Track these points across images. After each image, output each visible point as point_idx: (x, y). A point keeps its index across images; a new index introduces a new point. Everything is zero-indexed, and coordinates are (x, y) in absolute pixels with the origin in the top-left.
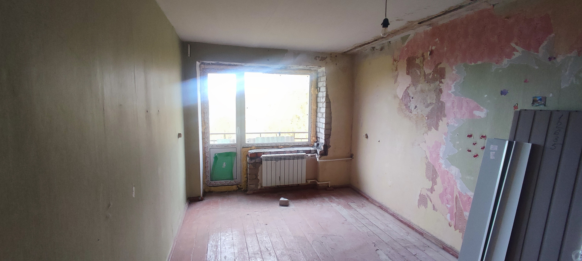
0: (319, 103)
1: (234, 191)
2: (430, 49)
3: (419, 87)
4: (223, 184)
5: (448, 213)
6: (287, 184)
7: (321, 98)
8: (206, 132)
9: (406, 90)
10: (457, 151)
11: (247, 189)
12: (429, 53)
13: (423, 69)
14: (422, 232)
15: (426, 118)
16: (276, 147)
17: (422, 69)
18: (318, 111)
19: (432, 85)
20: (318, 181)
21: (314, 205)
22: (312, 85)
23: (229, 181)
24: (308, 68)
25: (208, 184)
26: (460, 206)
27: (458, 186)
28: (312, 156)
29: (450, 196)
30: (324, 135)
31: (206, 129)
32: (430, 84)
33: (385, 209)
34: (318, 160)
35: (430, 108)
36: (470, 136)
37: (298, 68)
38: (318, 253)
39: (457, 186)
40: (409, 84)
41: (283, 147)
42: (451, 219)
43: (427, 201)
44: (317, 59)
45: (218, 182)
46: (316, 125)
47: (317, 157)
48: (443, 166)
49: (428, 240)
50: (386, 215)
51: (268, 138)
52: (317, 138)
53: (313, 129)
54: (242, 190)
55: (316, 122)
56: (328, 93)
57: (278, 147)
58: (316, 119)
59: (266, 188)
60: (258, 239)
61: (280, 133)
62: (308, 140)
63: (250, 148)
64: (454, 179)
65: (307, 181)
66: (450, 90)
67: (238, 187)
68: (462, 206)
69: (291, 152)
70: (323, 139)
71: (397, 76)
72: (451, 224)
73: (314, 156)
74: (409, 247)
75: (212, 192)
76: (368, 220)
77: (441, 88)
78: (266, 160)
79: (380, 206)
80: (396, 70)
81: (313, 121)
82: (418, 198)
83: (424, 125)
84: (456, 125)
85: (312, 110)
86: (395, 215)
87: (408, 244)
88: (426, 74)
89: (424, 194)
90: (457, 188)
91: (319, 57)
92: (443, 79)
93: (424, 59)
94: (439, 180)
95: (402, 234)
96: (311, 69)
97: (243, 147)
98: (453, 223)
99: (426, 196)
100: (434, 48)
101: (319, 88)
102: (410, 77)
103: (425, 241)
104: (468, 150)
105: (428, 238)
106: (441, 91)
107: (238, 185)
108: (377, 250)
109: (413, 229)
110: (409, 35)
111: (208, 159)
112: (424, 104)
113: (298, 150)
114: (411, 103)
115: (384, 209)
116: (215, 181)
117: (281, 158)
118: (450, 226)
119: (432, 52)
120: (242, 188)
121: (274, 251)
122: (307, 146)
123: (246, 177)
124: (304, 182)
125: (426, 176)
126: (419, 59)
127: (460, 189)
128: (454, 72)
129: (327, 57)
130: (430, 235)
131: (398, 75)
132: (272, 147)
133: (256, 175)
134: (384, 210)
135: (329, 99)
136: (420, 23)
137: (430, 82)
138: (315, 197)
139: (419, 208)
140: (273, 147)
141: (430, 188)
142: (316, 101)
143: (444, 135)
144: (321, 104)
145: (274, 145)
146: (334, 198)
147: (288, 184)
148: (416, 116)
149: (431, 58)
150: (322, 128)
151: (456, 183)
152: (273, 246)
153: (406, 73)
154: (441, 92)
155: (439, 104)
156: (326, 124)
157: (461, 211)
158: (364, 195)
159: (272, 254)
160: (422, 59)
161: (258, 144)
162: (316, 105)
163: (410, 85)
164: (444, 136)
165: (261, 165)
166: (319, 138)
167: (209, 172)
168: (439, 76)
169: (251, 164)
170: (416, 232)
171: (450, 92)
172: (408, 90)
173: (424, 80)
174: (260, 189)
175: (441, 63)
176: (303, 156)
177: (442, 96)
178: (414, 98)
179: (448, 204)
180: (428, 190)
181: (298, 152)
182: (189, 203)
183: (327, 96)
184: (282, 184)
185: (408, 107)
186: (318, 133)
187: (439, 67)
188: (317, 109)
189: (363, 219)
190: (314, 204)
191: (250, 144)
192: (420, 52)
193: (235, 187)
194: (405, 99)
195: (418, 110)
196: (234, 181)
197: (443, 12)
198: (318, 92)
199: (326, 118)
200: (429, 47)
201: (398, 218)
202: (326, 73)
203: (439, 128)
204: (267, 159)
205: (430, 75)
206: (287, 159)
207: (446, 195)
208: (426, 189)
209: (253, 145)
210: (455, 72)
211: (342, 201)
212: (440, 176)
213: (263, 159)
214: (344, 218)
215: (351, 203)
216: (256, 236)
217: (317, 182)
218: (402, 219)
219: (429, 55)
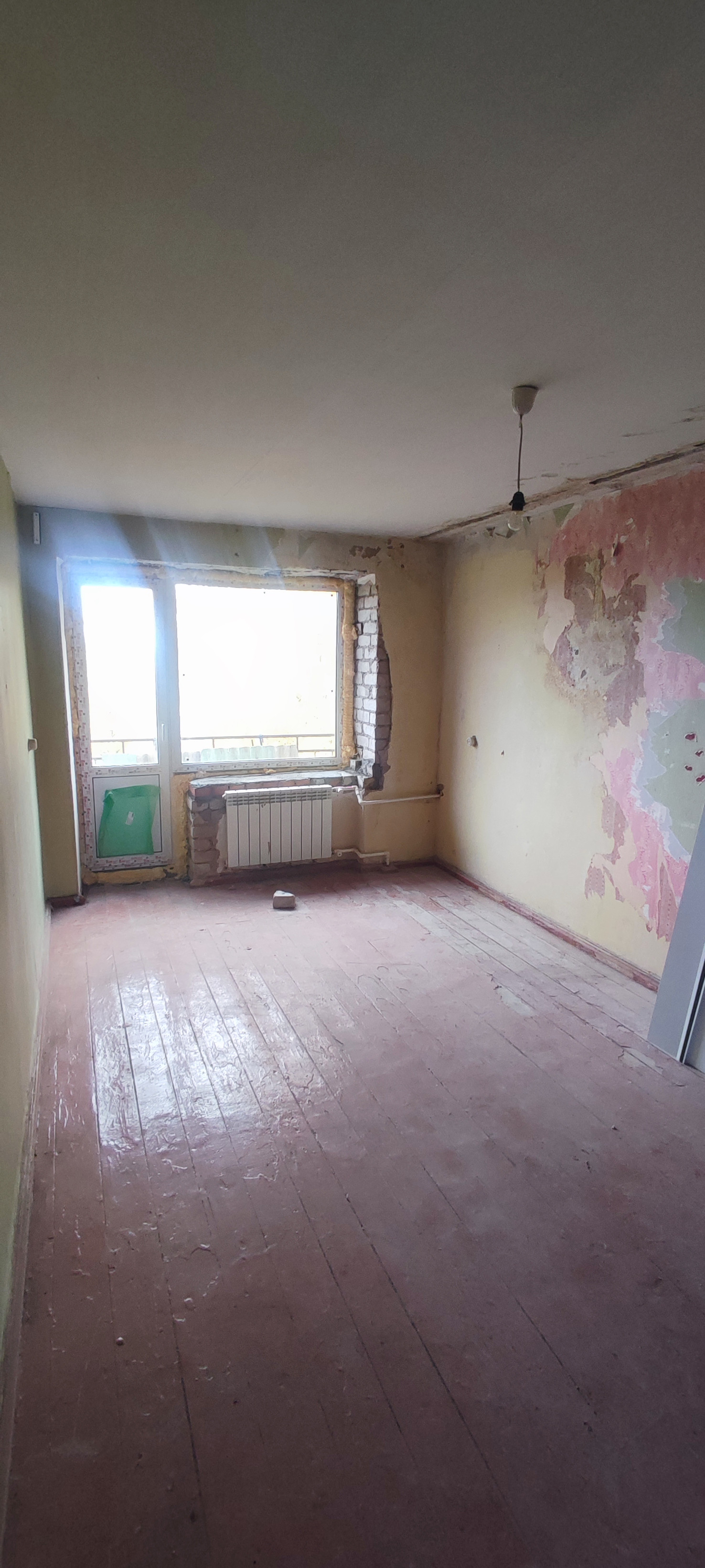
0: (360, 662)
1: (156, 880)
2: (616, 542)
3: (593, 626)
4: (129, 865)
5: (646, 903)
6: (286, 859)
7: (366, 650)
8: (81, 737)
9: (563, 633)
10: (666, 770)
11: (187, 876)
12: (613, 551)
13: (600, 586)
14: (593, 949)
15: (605, 698)
16: (258, 771)
17: (597, 587)
18: (359, 681)
19: (617, 623)
20: (360, 851)
21: (355, 905)
22: (342, 618)
23: (144, 857)
24: (332, 575)
25: (91, 866)
26: (669, 887)
27: (666, 842)
28: (345, 792)
29: (650, 867)
30: (374, 741)
31: (80, 729)
32: (614, 622)
33: (515, 908)
34: (360, 801)
35: (614, 675)
36: (691, 737)
37: (309, 574)
38: (371, 1000)
39: (664, 843)
40: (570, 621)
41: (275, 771)
42: (652, 914)
43: (604, 882)
44: (357, 552)
45: (116, 861)
46: (353, 716)
47: (359, 793)
48: (638, 803)
49: (604, 964)
50: (518, 918)
51: (233, 749)
52: (356, 747)
53: (347, 727)
54: (176, 878)
55: (354, 708)
56: (383, 638)
57: (261, 771)
58: (354, 702)
59: (235, 871)
60: (235, 979)
61: (261, 737)
62: (334, 753)
63: (193, 775)
64: (658, 829)
65: (335, 851)
66: (655, 636)
67: (165, 871)
68: (671, 886)
69: (295, 783)
70: (371, 750)
71: (544, 600)
72: (650, 926)
73: (351, 791)
74: (564, 979)
75: (103, 885)
76: (478, 932)
77: (637, 630)
78: (236, 803)
79: (503, 902)
80: (543, 586)
81: (345, 706)
82: (585, 875)
83: (600, 715)
84: (665, 714)
85: (342, 679)
86: (537, 918)
87: (563, 974)
88: (607, 597)
89: (597, 868)
90: (663, 848)
91: (361, 548)
92: (641, 611)
93: (603, 564)
94: (628, 834)
95: (550, 956)
96: (341, 576)
97: (176, 774)
98: (654, 925)
99: (602, 870)
100: (623, 540)
101: (359, 626)
102: (573, 605)
103: (598, 966)
104: (686, 767)
105: (604, 960)
106: (636, 638)
107: (166, 865)
108: (498, 987)
109: (574, 943)
110: (573, 504)
111: (88, 803)
112: (601, 666)
113: (311, 779)
114: (574, 663)
115: (512, 908)
116: (106, 859)
117: (272, 797)
118: (649, 929)
119: (618, 550)
120: (176, 875)
121: (274, 1000)
122: (334, 767)
123: (185, 847)
124: (327, 854)
125: (602, 827)
126: (592, 563)
127: (668, 851)
128: (663, 597)
129: (379, 549)
130: (608, 954)
131: (546, 599)
132: (247, 772)
133: (212, 840)
134: (514, 911)
135: (385, 651)
136: (594, 483)
137: (614, 617)
138: (355, 888)
139: (587, 897)
140: (249, 772)
141: (611, 852)
142: (352, 656)
143: (641, 736)
144: (367, 664)
145: (250, 767)
146: (398, 888)
147: (290, 860)
148: (585, 693)
149: (618, 562)
150: (369, 724)
151: (662, 838)
152: (272, 990)
153: (563, 596)
154: (637, 642)
155: (631, 667)
156: (378, 713)
157: (670, 898)
158: (468, 879)
159: (271, 1006)
160: (599, 563)
161: (212, 766)
162: (352, 667)
163: (572, 624)
164: (640, 739)
165: (224, 816)
166: (362, 747)
167: (91, 836)
168: (632, 604)
169: (199, 813)
170: (581, 950)
171: (654, 641)
172: (569, 633)
173: (601, 611)
174: (222, 874)
175: (637, 575)
176: (324, 791)
177: (637, 651)
178: (579, 652)
179: (645, 883)
180: (606, 857)
181: (311, 781)
182: (52, 911)
183: (381, 646)
184: (276, 860)
185: (566, 673)
186: (359, 737)
187: (633, 583)
188: (355, 678)
189: (466, 929)
190: (354, 902)
191: (193, 766)
192: (596, 547)
193: (158, 873)
194: (560, 654)
195: (588, 680)
196: (157, 857)
197: (641, 463)
198: (358, 635)
199: (379, 698)
200: (612, 537)
201: (543, 924)
202: (377, 587)
203: (632, 721)
204: (238, 800)
205: (616, 600)
206: (286, 799)
207: (641, 864)
208: (603, 855)
209: (199, 767)
210: (666, 596)
211: (418, 894)
212: (630, 826)
213: (228, 800)
214: (425, 928)
215: (438, 898)
216: (228, 972)
217: (358, 853)
218: (550, 926)
219: (614, 555)
